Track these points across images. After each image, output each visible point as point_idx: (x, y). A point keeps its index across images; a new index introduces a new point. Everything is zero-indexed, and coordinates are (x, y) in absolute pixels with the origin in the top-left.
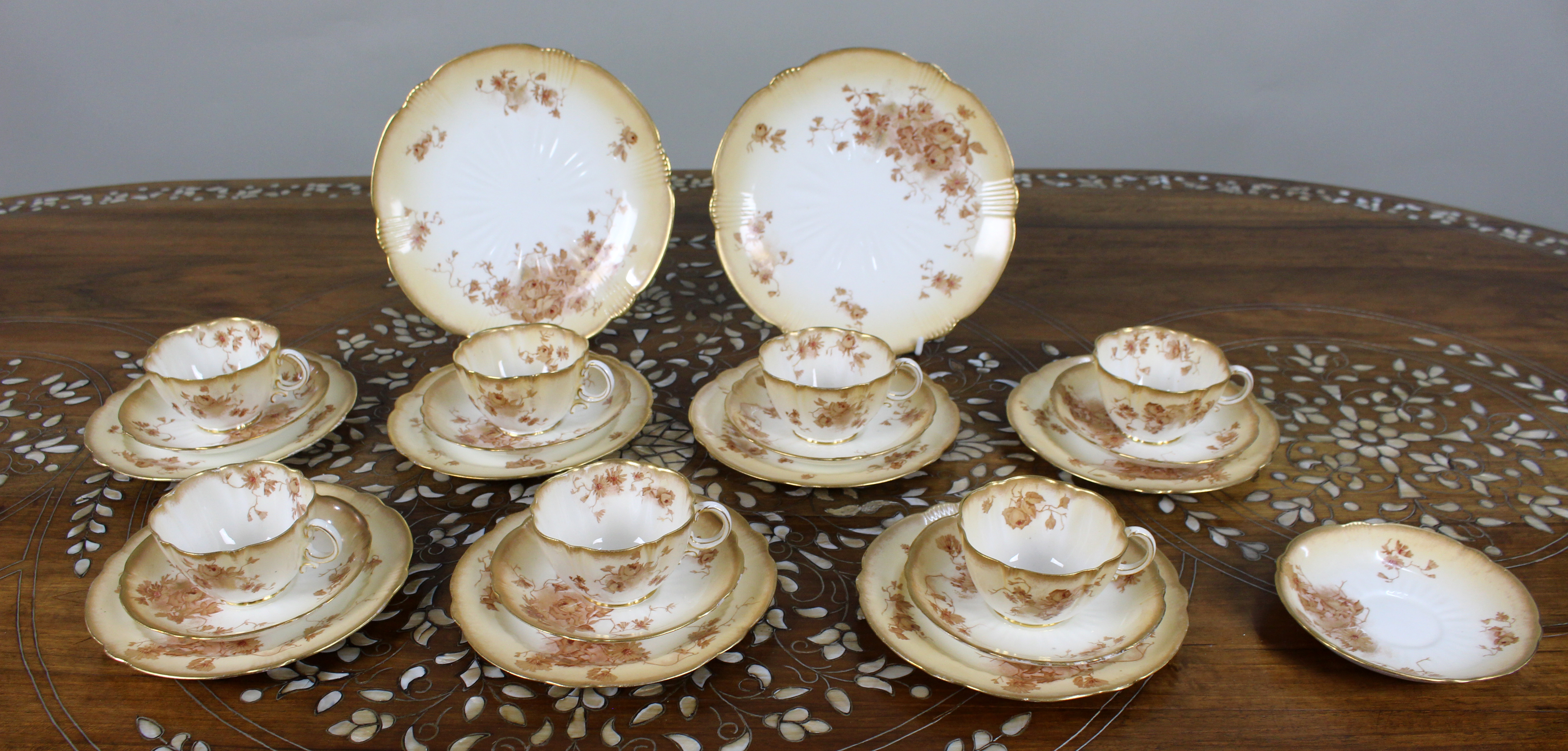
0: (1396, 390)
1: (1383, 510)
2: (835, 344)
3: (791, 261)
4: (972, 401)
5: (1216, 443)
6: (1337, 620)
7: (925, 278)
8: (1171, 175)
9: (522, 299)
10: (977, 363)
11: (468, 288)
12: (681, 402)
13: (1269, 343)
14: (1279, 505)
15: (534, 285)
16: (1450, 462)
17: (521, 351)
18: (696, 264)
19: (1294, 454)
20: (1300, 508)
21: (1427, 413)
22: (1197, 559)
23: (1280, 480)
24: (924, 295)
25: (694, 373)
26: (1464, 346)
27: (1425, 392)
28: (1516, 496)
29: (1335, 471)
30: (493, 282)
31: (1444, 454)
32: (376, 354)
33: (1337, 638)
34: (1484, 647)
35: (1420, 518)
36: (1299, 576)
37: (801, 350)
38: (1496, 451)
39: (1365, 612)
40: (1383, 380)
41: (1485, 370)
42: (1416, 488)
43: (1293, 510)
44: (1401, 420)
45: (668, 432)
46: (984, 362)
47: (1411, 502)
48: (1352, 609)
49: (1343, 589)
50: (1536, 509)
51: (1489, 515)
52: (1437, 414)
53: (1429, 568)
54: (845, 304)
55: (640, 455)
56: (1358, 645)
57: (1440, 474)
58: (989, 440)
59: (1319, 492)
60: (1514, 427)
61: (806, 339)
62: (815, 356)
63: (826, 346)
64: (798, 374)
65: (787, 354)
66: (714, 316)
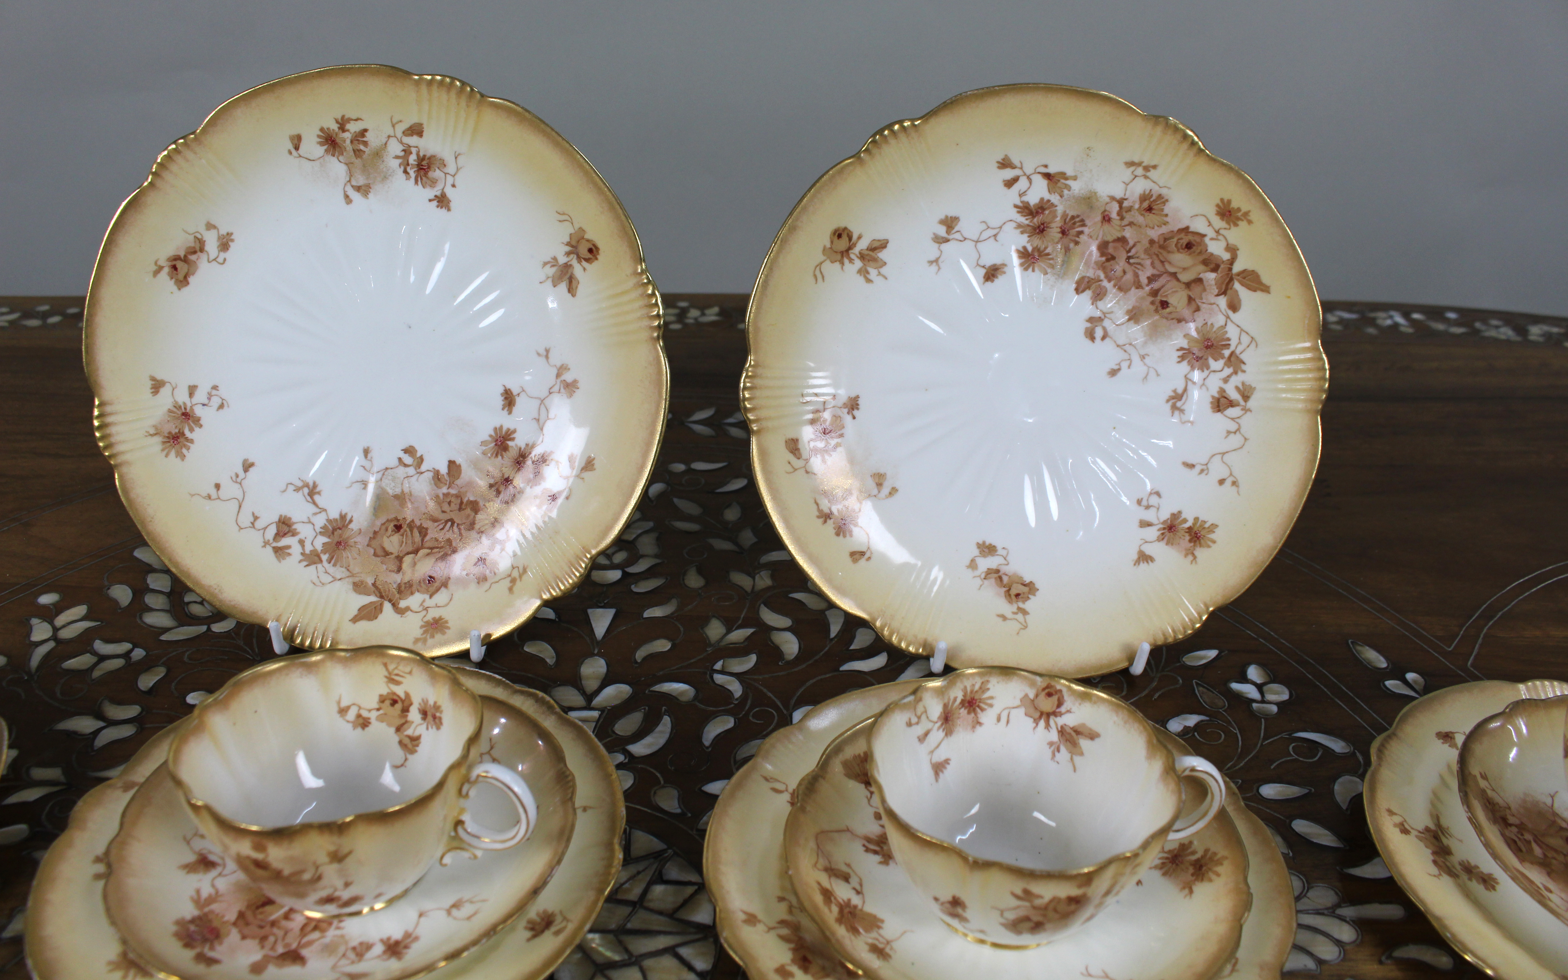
2: (1018, 703)
3: (894, 491)
4: (1269, 791)
7: (1145, 524)
8: (1406, 310)
9: (375, 555)
10: (1248, 690)
11: (272, 531)
12: (682, 800)
15: (398, 528)
17: (344, 704)
18: (700, 466)
24: (1144, 558)
25: (708, 718)
30: (320, 521)
32: (94, 653)
37: (947, 719)
45: (658, 890)
46: (1260, 687)
54: (995, 575)
55: (594, 963)
58: (1338, 905)
61: (957, 693)
62: (974, 727)
63: (999, 705)
64: (939, 768)
65: (919, 730)
66: (738, 578)
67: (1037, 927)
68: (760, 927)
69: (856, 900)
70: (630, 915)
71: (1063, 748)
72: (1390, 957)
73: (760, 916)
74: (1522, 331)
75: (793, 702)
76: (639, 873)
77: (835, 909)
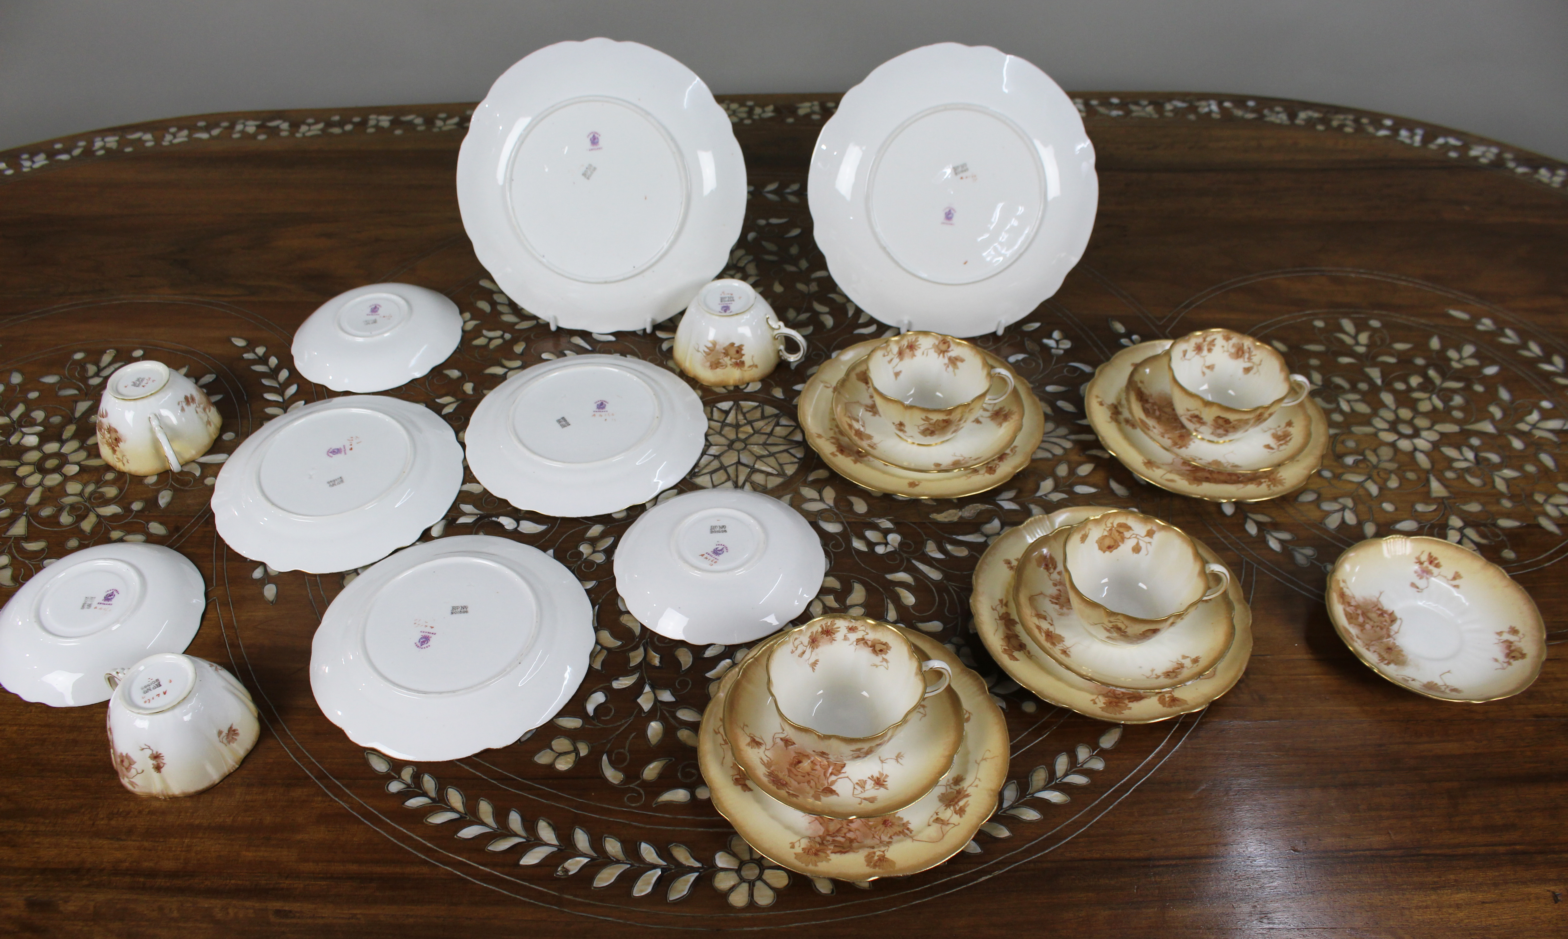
0: (1432, 373)
1: (1416, 511)
2: (931, 346)
4: (1050, 388)
5: (1272, 442)
6: (1375, 632)
10: (1051, 343)
12: (784, 393)
13: (1316, 316)
14: (1326, 506)
16: (1476, 456)
18: (774, 221)
19: (1339, 448)
20: (1343, 509)
21: (1458, 400)
22: (1255, 565)
23: (1326, 478)
26: (1495, 320)
27: (1457, 376)
28: (1531, 495)
29: (1375, 467)
31: (1471, 447)
32: (486, 337)
33: (1375, 652)
34: (1496, 660)
35: (1447, 519)
36: (1345, 589)
37: (901, 354)
38: (1517, 444)
39: (1398, 622)
40: (1420, 361)
41: (1513, 348)
42: (1446, 486)
43: (1338, 511)
44: (1435, 409)
45: (778, 429)
46: (1057, 342)
47: (1440, 501)
48: (1388, 620)
49: (1381, 599)
50: (1549, 509)
51: (1508, 515)
52: (1467, 402)
53: (1454, 578)
55: (755, 456)
56: (1392, 657)
57: (1467, 470)
58: (1069, 435)
59: (1361, 492)
60: (1535, 416)
61: (905, 343)
62: (912, 357)
63: (923, 348)
64: (897, 374)
65: (888, 358)
66: (801, 286)
67: (932, 433)
68: (823, 439)
69: (862, 429)
70: (768, 438)
71: (950, 366)
73: (823, 434)
75: (831, 349)
76: (769, 422)
77: (854, 432)
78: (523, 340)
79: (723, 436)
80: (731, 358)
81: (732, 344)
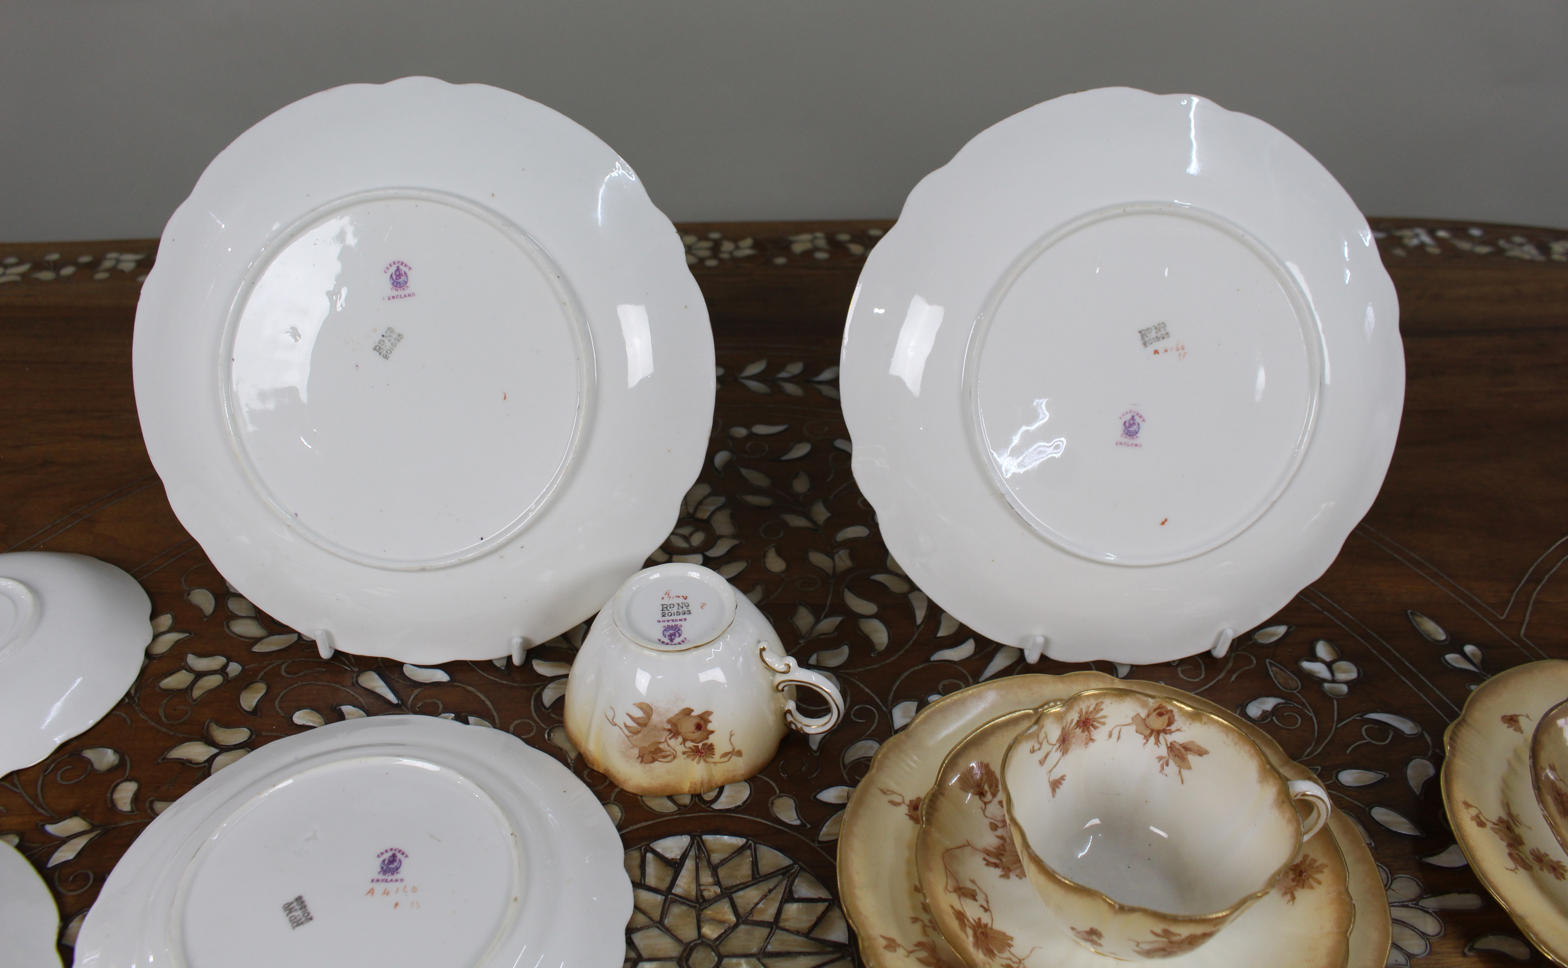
2: (1130, 721)
4: (1348, 777)
8: (1431, 226)
10: (1319, 669)
12: (800, 811)
18: (761, 429)
32: (190, 670)
37: (1064, 741)
45: (792, 908)
46: (1329, 665)
61: (1074, 716)
62: (1087, 744)
63: (1110, 724)
64: (1055, 785)
65: (1040, 755)
66: (818, 559)
68: (901, 952)
69: (985, 919)
70: (770, 936)
71: (1171, 763)
72: (1472, 949)
73: (899, 940)
74: (1544, 249)
75: (890, 698)
76: (770, 891)
77: (970, 932)
78: (262, 680)
79: (668, 931)
80: (685, 740)
81: (688, 712)
